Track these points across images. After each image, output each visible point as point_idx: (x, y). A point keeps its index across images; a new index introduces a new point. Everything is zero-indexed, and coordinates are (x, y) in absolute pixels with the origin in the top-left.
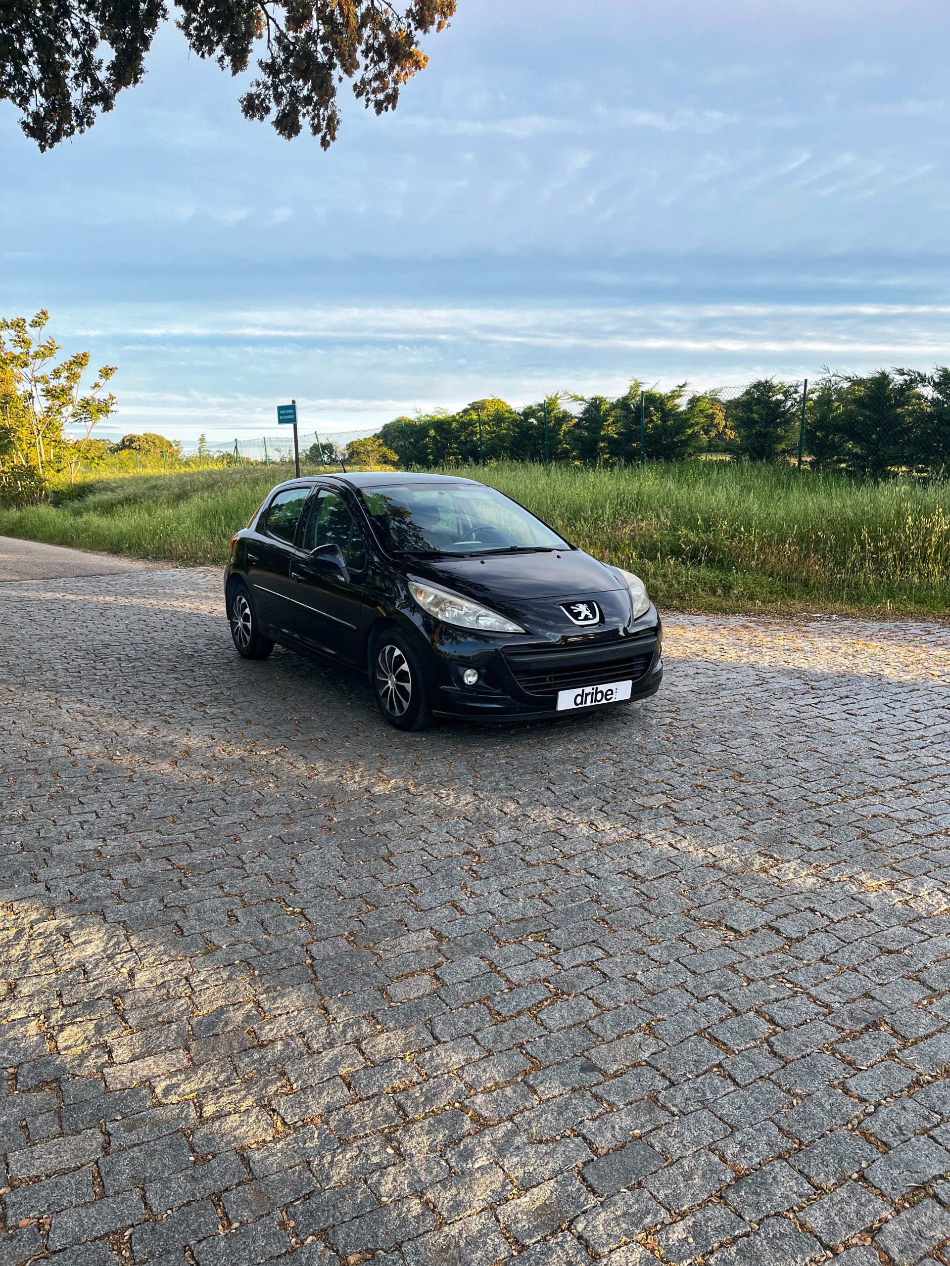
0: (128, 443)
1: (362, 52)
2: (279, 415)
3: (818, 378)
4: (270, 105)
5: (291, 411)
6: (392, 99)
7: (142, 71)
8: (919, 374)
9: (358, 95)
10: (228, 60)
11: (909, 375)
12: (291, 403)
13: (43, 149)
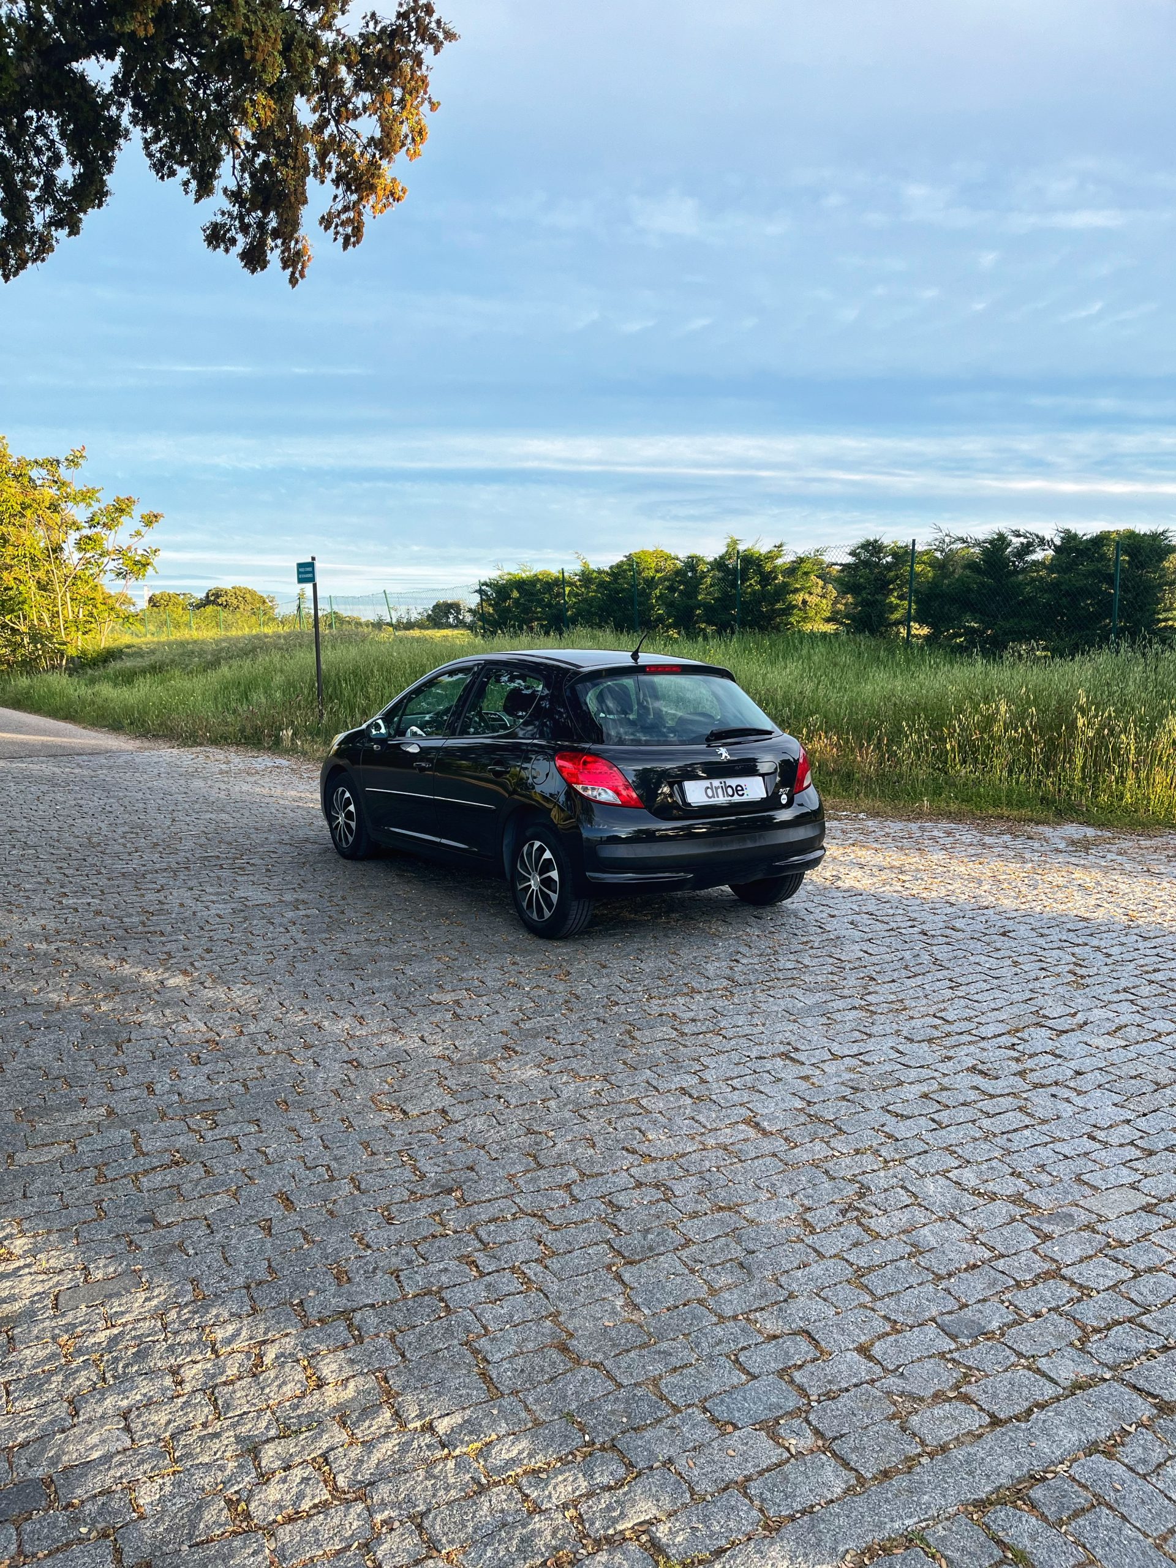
0: (213, 599)
1: (333, 181)
2: (299, 573)
3: (930, 538)
4: (237, 237)
5: (309, 569)
6: (358, 231)
7: (106, 194)
8: (1037, 536)
9: (327, 228)
10: (193, 185)
11: (1026, 537)
12: (310, 560)
13: (6, 278)
